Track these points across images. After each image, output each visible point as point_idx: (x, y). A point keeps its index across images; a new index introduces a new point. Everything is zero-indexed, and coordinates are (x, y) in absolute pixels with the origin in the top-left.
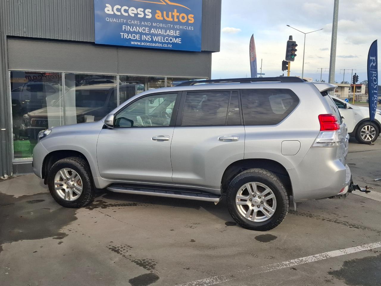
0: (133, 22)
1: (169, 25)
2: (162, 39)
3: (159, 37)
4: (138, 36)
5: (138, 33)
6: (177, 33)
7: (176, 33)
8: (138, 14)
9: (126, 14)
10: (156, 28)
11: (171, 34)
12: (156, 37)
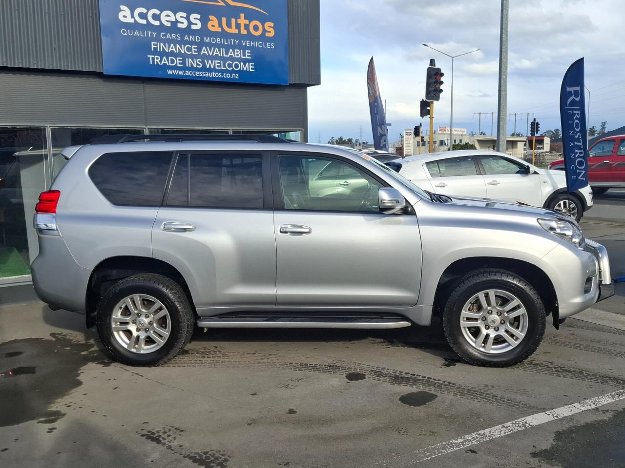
0: (168, 36)
2: (221, 65)
4: (179, 60)
5: (179, 54)
6: (247, 54)
8: (177, 22)
9: (157, 23)
10: (210, 45)
11: (236, 57)
12: (210, 61)
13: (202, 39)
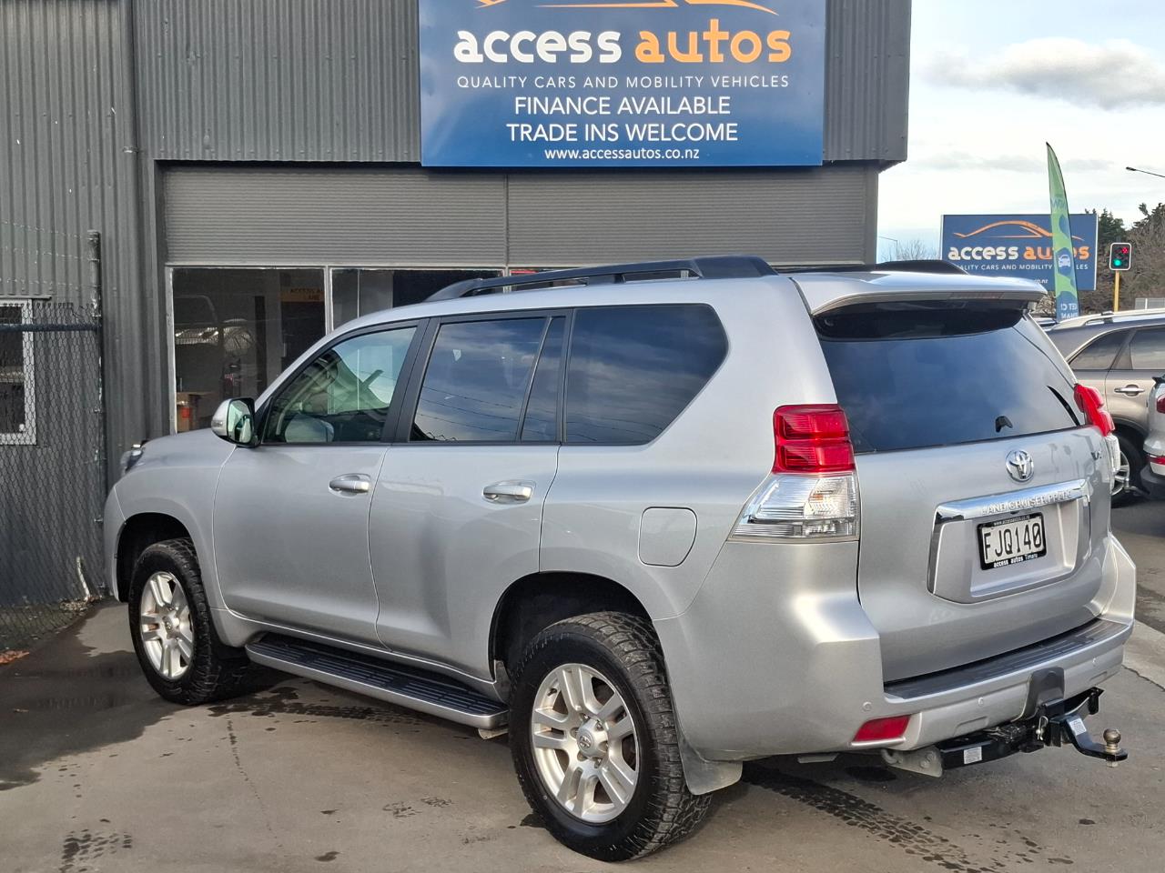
0: (551, 82)
1: (689, 78)
2: (660, 134)
3: (650, 126)
4: (571, 129)
5: (573, 117)
6: (721, 105)
7: (715, 106)
8: (570, 51)
9: (529, 58)
10: (638, 93)
11: (696, 112)
12: (636, 126)
13: (622, 82)
